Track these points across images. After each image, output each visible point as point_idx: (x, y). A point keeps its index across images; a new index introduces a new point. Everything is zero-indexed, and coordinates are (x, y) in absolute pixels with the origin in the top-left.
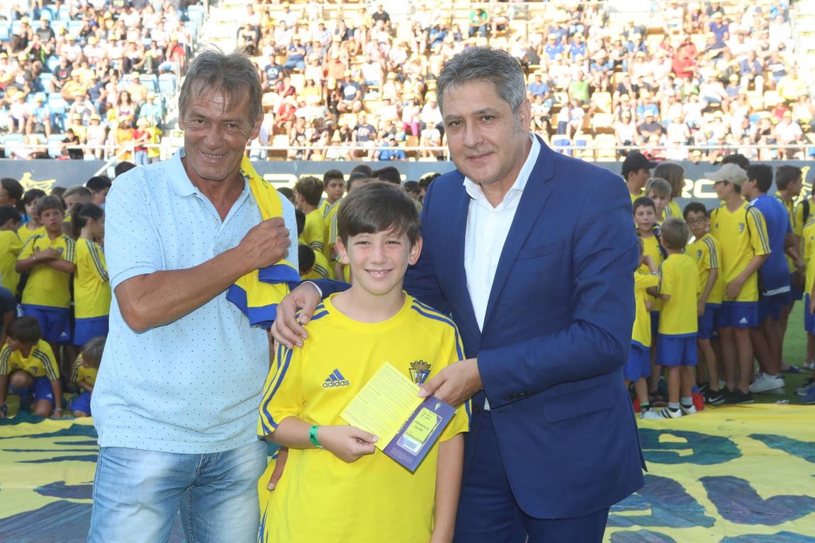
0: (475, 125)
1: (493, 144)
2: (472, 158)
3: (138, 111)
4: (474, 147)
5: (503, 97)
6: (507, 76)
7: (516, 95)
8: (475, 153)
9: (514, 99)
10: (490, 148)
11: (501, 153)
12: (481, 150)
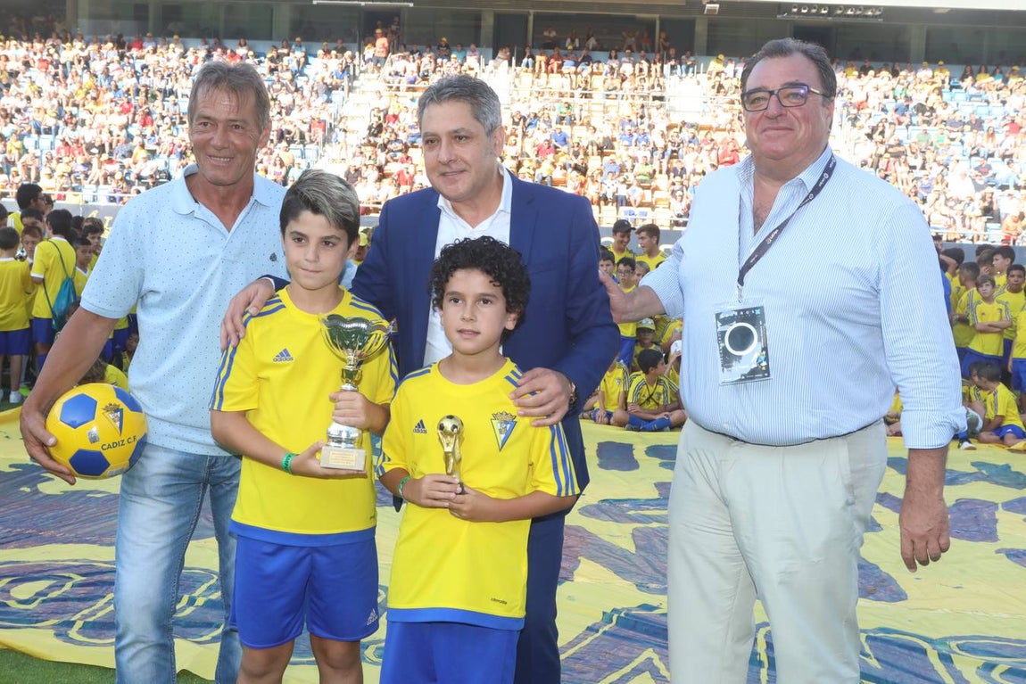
0: (449, 143)
1: (465, 162)
2: (444, 174)
3: (287, 173)
4: (447, 164)
5: (477, 118)
6: (483, 100)
7: (491, 119)
8: (448, 170)
9: (488, 123)
10: (463, 166)
11: (473, 173)
12: (455, 167)
